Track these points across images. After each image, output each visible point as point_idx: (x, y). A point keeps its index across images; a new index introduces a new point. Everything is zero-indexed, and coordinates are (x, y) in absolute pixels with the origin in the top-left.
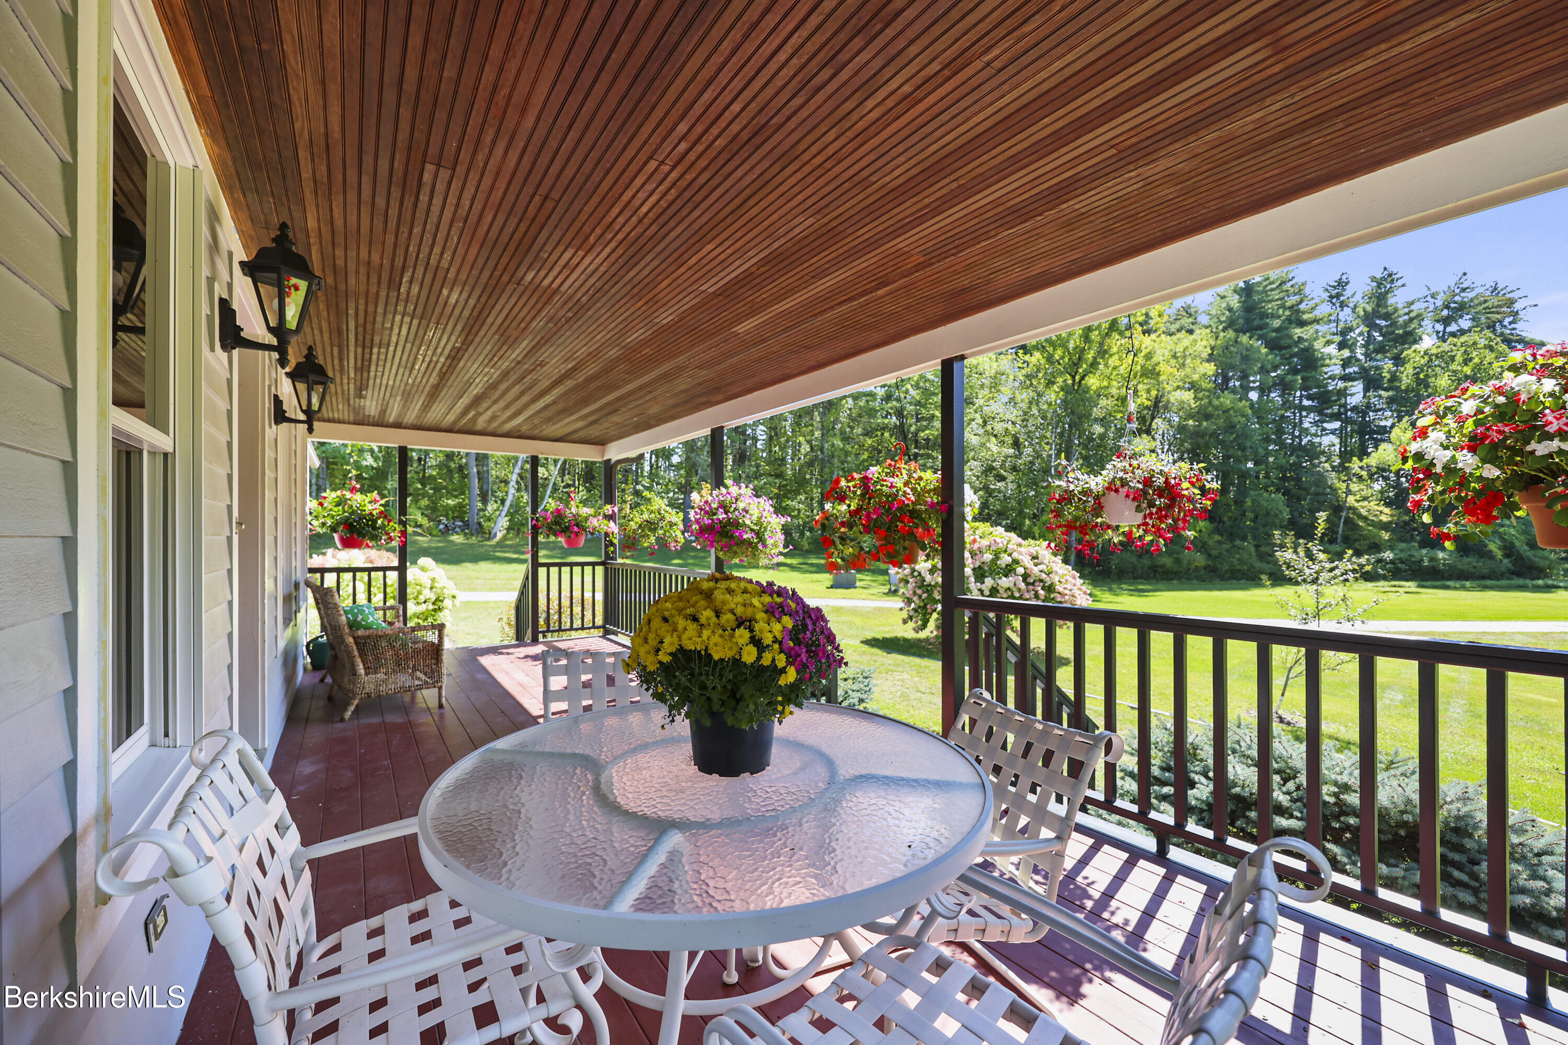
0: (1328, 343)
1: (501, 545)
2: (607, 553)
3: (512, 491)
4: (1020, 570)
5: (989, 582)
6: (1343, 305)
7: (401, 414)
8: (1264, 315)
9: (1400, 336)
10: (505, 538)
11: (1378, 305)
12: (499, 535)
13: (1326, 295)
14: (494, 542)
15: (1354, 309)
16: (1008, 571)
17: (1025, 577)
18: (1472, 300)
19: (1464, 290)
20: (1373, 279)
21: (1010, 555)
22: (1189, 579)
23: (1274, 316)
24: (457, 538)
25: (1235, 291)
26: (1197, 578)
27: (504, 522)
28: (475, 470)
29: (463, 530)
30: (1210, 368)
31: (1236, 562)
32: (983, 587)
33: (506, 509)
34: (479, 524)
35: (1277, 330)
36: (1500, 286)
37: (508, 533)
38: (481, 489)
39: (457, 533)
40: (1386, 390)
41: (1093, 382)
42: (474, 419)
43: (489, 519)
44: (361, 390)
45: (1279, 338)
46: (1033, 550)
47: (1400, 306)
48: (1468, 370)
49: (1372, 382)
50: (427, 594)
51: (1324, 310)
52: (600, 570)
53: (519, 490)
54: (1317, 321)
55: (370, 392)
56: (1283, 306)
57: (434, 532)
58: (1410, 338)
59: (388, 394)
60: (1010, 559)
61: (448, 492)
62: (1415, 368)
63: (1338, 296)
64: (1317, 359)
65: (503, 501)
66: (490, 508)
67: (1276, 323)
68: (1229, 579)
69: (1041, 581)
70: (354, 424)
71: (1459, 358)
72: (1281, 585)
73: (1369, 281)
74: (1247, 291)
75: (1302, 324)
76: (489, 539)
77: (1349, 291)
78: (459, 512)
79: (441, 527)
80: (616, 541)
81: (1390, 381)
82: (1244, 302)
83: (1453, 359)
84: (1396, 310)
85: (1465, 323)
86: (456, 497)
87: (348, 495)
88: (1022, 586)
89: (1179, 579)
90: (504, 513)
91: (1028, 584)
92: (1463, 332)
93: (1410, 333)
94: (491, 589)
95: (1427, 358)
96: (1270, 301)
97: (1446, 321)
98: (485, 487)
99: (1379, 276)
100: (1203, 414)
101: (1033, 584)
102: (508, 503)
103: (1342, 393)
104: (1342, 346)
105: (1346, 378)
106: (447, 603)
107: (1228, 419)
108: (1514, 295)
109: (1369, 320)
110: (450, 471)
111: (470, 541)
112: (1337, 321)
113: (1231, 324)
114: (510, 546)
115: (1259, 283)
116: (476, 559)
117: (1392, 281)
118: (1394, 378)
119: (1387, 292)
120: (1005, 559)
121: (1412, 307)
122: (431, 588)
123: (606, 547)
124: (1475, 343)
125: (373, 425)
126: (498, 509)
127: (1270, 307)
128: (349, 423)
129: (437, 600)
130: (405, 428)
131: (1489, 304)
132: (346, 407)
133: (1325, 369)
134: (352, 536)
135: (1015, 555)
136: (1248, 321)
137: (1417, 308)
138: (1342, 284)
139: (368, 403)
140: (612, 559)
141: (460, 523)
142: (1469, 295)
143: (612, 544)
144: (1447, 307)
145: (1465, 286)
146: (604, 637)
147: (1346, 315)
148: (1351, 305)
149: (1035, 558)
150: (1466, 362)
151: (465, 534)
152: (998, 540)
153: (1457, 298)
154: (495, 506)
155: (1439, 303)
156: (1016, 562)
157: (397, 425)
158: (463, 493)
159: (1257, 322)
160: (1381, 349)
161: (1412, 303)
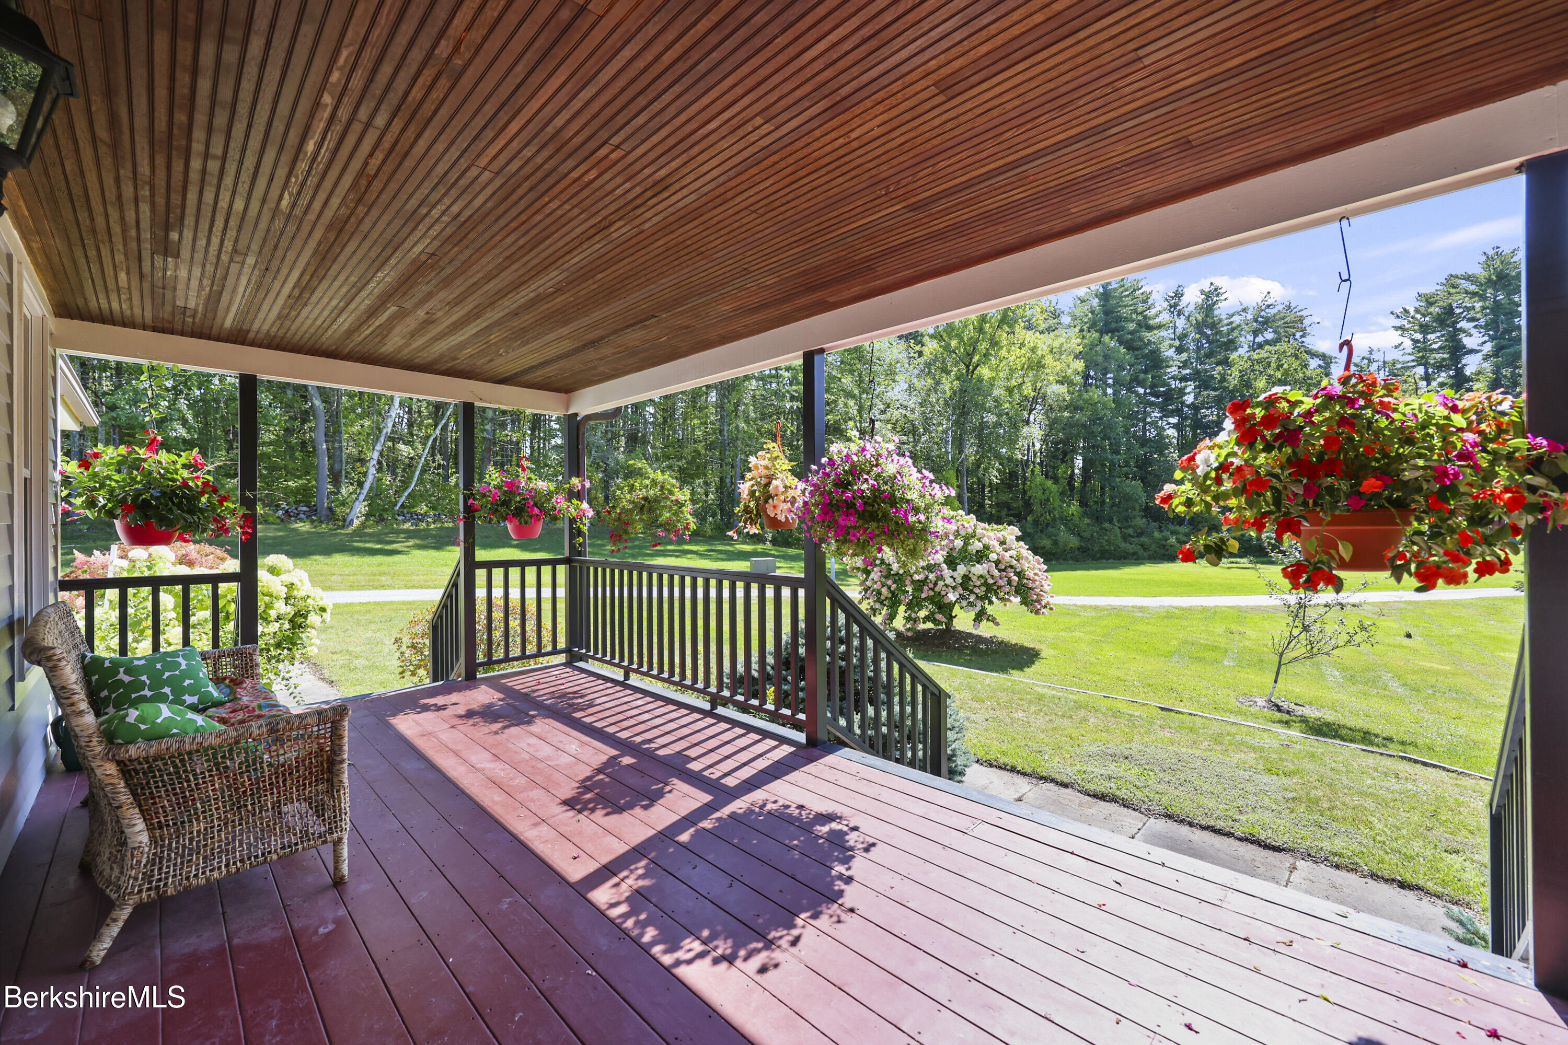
0: (1171, 346)
1: (359, 533)
2: (572, 547)
3: (372, 471)
4: (993, 557)
5: (962, 569)
6: (1180, 313)
7: (251, 309)
8: (1119, 319)
9: (1225, 344)
10: (363, 525)
11: (1207, 316)
12: (356, 523)
13: (1166, 304)
14: (350, 530)
15: (1188, 318)
16: (981, 556)
17: (997, 563)
18: (1275, 315)
19: (1269, 306)
20: (1202, 292)
21: (979, 540)
22: (1065, 560)
23: (1127, 320)
24: (303, 527)
25: (1096, 296)
26: (1072, 558)
27: (361, 507)
28: (325, 447)
29: (308, 517)
30: (1080, 365)
31: (1105, 543)
32: (955, 574)
33: (365, 491)
34: (330, 509)
35: (1132, 333)
36: (1293, 305)
37: (366, 520)
38: (331, 469)
39: (301, 520)
40: (1215, 389)
41: (985, 372)
42: (385, 331)
43: (343, 504)
44: (167, 228)
45: (1132, 340)
46: (999, 535)
47: (1223, 317)
48: (1279, 375)
49: (1204, 382)
50: (281, 607)
51: (1165, 317)
52: (562, 570)
53: (379, 470)
54: (1160, 327)
55: (188, 234)
56: (1135, 311)
57: (271, 519)
58: (1231, 345)
59: (228, 246)
60: (981, 545)
61: (288, 472)
62: (1240, 371)
63: (1175, 306)
64: (1162, 361)
65: (361, 485)
66: (344, 491)
67: (1132, 326)
68: (1100, 558)
69: (1011, 567)
70: (155, 329)
71: (1273, 365)
72: (1143, 564)
73: (1199, 294)
74: (1105, 295)
75: (1150, 328)
76: (343, 527)
77: (1185, 300)
78: (304, 496)
79: (280, 513)
80: (585, 529)
81: (1221, 382)
82: (1103, 306)
83: (1269, 364)
84: (1221, 320)
85: (1269, 335)
86: (299, 478)
87: (142, 452)
88: (996, 573)
89: (1057, 559)
90: (362, 497)
91: (1000, 571)
92: (1267, 342)
93: (1232, 342)
94: (352, 588)
95: (1250, 363)
96: (1125, 306)
97: (1255, 333)
98: (337, 467)
99: (1207, 290)
100: (1074, 407)
101: (1004, 570)
102: (367, 486)
103: (1182, 392)
104: (1180, 350)
105: (1184, 379)
106: (313, 619)
107: (1095, 411)
108: (1304, 313)
109: (1199, 327)
110: (291, 448)
111: (319, 530)
112: (1175, 327)
113: (1093, 326)
114: (370, 535)
115: (1116, 289)
116: (328, 550)
117: (1218, 295)
118: (1223, 379)
119: (1214, 304)
120: (976, 546)
121: (1233, 319)
122: (287, 599)
123: (572, 537)
124: (1284, 352)
125: (193, 335)
126: (355, 492)
127: (1125, 312)
128: (144, 327)
129: (298, 614)
130: (252, 344)
131: (1288, 319)
132: (135, 283)
133: (1169, 370)
134: (148, 525)
135: (985, 540)
136: (1106, 324)
137: (1237, 319)
138: (1178, 295)
139: (183, 273)
140: (580, 554)
141: (305, 509)
142: (1272, 311)
143: (580, 533)
144: (1256, 321)
145: (1269, 302)
146: (568, 664)
147: (1181, 323)
148: (1187, 314)
149: (1002, 543)
150: (1279, 367)
151: (312, 521)
152: (967, 525)
153: (1263, 313)
154: (351, 488)
155: (1250, 317)
156: (986, 547)
157: (238, 337)
158: (307, 473)
159: (1113, 325)
160: (1209, 355)
161: (1233, 315)
